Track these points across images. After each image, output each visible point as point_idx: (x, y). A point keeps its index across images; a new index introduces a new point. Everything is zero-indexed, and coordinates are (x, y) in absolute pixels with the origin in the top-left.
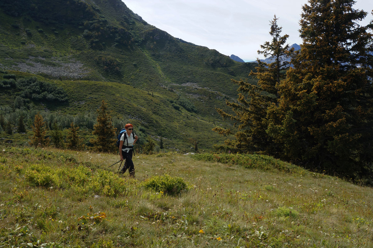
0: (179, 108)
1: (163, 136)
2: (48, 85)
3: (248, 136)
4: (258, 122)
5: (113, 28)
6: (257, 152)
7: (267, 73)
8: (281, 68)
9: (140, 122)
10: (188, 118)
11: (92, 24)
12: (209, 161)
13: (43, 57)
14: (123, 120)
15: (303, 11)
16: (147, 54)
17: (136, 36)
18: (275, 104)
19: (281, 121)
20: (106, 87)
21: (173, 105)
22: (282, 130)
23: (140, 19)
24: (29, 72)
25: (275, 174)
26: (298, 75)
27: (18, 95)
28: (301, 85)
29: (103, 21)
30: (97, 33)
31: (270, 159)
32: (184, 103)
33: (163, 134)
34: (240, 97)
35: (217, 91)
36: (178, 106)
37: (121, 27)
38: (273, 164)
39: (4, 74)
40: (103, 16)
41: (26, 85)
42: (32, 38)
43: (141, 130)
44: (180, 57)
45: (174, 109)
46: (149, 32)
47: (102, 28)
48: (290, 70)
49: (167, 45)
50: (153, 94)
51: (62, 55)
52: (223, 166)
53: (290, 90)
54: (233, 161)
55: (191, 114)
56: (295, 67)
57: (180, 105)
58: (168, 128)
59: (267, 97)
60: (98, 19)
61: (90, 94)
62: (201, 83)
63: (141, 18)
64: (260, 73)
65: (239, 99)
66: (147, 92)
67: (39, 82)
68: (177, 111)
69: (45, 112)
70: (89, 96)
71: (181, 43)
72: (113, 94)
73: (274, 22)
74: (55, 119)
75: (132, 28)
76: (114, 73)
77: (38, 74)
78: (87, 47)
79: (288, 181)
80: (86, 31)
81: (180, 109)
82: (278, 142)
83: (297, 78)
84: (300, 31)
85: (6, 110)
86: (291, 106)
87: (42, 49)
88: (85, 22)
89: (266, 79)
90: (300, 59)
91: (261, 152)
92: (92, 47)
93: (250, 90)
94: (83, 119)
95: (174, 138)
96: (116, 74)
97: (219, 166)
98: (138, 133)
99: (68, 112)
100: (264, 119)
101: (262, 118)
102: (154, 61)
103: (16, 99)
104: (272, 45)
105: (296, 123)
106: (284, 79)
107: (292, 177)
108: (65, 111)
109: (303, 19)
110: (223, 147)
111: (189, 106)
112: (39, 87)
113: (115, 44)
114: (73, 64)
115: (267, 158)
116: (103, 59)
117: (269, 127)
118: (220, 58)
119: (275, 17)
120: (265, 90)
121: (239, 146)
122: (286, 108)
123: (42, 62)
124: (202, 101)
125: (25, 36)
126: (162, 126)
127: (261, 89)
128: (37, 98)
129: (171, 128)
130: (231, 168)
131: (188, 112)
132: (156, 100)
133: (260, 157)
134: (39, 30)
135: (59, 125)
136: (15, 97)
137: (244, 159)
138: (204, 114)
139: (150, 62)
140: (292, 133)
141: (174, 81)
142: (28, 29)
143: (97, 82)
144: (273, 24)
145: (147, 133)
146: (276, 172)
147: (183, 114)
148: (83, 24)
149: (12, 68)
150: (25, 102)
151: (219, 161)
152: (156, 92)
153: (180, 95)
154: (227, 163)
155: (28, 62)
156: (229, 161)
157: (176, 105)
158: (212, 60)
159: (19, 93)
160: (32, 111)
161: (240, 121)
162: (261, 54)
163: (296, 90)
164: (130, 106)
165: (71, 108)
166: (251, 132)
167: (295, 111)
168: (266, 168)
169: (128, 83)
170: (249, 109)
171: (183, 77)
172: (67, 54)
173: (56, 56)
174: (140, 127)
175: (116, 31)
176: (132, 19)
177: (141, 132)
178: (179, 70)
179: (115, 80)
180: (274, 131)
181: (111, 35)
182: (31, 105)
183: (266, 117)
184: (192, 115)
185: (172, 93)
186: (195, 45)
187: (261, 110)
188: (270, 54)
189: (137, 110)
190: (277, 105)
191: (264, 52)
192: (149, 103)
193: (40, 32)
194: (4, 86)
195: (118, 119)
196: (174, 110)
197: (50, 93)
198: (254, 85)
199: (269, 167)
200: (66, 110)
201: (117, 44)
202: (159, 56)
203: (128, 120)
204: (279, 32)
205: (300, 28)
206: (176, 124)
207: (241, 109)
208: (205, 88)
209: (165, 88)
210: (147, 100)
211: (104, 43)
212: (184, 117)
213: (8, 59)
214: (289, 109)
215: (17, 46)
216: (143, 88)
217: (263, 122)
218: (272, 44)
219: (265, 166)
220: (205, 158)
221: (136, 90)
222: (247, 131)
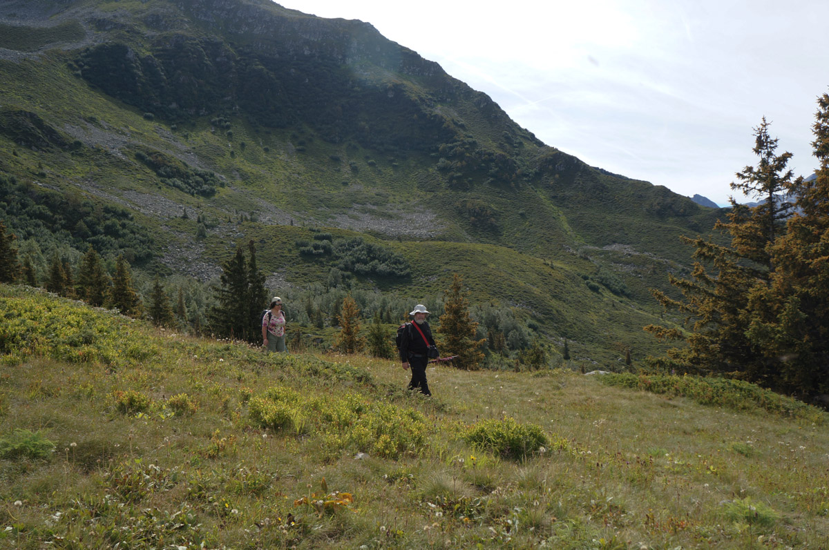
0: (598, 288)
1: (570, 338)
2: (380, 249)
3: (713, 342)
4: (732, 316)
5: (487, 154)
6: (729, 373)
7: (749, 225)
8: (778, 214)
9: (530, 313)
10: (613, 306)
11: (451, 148)
12: (631, 387)
13: (374, 205)
14: (500, 308)
15: (821, 108)
16: (542, 195)
17: (524, 165)
18: (763, 281)
19: (776, 315)
20: (473, 253)
21: (587, 284)
22: (779, 332)
23: (531, 137)
24: (351, 230)
25: (759, 419)
26: (811, 228)
27: (334, 265)
28: (817, 246)
29: (470, 143)
30: (459, 163)
31: (750, 388)
32: (607, 279)
33: (569, 335)
34: (697, 269)
35: (668, 259)
36: (597, 284)
37: (499, 152)
38: (757, 398)
39: (315, 234)
40: (471, 135)
41: (347, 250)
42: (358, 176)
43: (530, 326)
44: (601, 200)
45: (589, 290)
46: (546, 159)
47: (468, 155)
48: (794, 218)
49: (579, 180)
50: (552, 265)
51: (404, 200)
52: (656, 398)
53: (793, 257)
54: (677, 390)
55: (621, 299)
56: (806, 212)
57: (600, 283)
58: (578, 323)
59: (751, 269)
60: (462, 140)
61: (447, 263)
62: (639, 245)
63: (533, 135)
64: (734, 225)
65: (695, 273)
66: (542, 260)
67: (367, 245)
68: (595, 294)
69: (373, 294)
70: (444, 267)
71: (602, 175)
72: (484, 265)
73: (762, 130)
74: (389, 305)
75: (517, 152)
76: (486, 229)
77: (365, 232)
78: (444, 186)
79: (785, 434)
80: (442, 160)
81: (600, 291)
82: (771, 356)
83: (810, 233)
84: (815, 145)
85: (315, 290)
86: (797, 288)
87: (371, 191)
88: (442, 146)
89: (747, 236)
90: (815, 197)
91: (736, 373)
92: (452, 187)
93: (717, 257)
94: (433, 305)
95: (589, 341)
96: (489, 229)
97: (649, 399)
98: (526, 331)
99: (410, 293)
100: (742, 310)
101: (739, 310)
102: (555, 208)
103: (331, 272)
104: (759, 172)
105: (807, 319)
106: (785, 235)
107: (794, 426)
108: (406, 293)
109: (820, 122)
110: (662, 361)
111: (617, 286)
112: (365, 253)
113: (489, 181)
114: (421, 214)
115: (744, 387)
116: (469, 205)
117: (753, 326)
118: (674, 200)
119: (765, 121)
120: (746, 256)
121: (696, 361)
122: (786, 290)
123: (372, 212)
124: (640, 277)
125: (349, 172)
126: (568, 319)
127: (737, 255)
128: (362, 270)
129: (583, 324)
130: (671, 402)
131: (615, 297)
132: (558, 275)
133: (730, 384)
134: (370, 161)
135: (395, 315)
136: (330, 270)
137: (698, 387)
138: (644, 300)
139: (549, 209)
140: (799, 339)
141: (590, 242)
142: (352, 161)
143: (458, 244)
144: (760, 133)
145: (541, 332)
146: (761, 415)
147: (605, 299)
148: (437, 150)
149: (328, 223)
150: (344, 277)
151: (649, 388)
152: (558, 261)
153: (601, 266)
154: (664, 392)
155: (351, 212)
156: (668, 389)
157: (592, 283)
158: (658, 204)
159: (337, 262)
160: (355, 292)
161: (698, 313)
162: (737, 189)
163: (806, 255)
164: (513, 285)
165: (414, 288)
166: (718, 335)
167: (805, 297)
168: (741, 405)
169: (511, 245)
170: (716, 292)
171: (605, 235)
172: (411, 199)
173: (393, 202)
174: (529, 321)
175: (490, 158)
176: (518, 137)
177: (530, 330)
178: (598, 223)
179: (488, 241)
180: (762, 334)
181: (483, 165)
182: (353, 281)
183: (747, 308)
184: (621, 302)
185: (586, 262)
186: (627, 179)
187: (738, 294)
188: (755, 188)
189: (525, 292)
190: (769, 285)
191: (742, 185)
192: (546, 279)
193: (371, 164)
194: (314, 251)
195: (492, 306)
196: (589, 293)
197: (383, 262)
198: (724, 248)
199: (747, 404)
200: (407, 290)
201: (491, 179)
202: (564, 199)
203: (509, 309)
204: (773, 147)
205: (815, 138)
206: (592, 317)
207: (699, 292)
208: (646, 254)
209: (573, 254)
210: (542, 274)
211: (471, 179)
212: (607, 304)
213: (323, 209)
214: (792, 292)
215: (336, 188)
216: (535, 255)
217: (740, 316)
218: (759, 170)
219: (740, 401)
220: (623, 382)
221: (524, 257)
222: (710, 333)
